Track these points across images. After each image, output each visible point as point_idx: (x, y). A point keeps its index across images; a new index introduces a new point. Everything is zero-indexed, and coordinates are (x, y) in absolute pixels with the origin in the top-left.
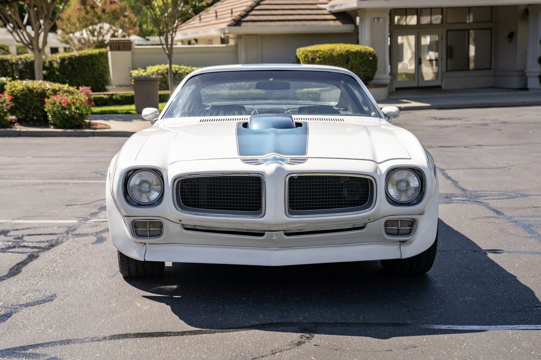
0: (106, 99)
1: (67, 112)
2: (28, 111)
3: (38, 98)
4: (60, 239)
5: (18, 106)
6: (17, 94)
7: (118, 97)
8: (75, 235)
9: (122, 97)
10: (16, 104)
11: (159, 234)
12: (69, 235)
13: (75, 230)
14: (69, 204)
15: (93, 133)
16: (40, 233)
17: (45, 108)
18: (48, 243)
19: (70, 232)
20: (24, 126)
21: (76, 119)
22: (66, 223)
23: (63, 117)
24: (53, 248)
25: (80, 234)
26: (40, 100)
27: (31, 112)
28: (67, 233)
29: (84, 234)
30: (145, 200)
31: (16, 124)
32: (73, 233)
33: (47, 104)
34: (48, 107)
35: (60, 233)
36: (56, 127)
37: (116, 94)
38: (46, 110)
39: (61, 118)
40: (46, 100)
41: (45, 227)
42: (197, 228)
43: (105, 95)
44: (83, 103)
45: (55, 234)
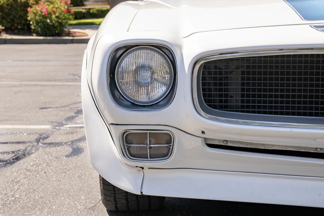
0: (84, 13)
1: (48, 21)
2: (13, 20)
3: (22, 8)
4: (28, 149)
5: (4, 16)
6: (3, 4)
7: (95, 11)
8: (46, 144)
9: (98, 11)
10: (3, 14)
11: (166, 155)
12: (40, 144)
13: (47, 137)
14: (44, 107)
15: (72, 40)
16: (5, 141)
17: (28, 17)
18: (13, 155)
19: (41, 141)
20: (10, 34)
21: (56, 27)
22: (37, 129)
23: (44, 25)
24: (18, 162)
25: (52, 143)
26: (23, 10)
27: (16, 21)
28: (38, 141)
29: (58, 143)
30: (143, 98)
31: (2, 33)
32: (45, 141)
33: (29, 12)
34: (30, 17)
35: (29, 142)
36: (38, 34)
37: (93, 8)
38: (29, 18)
39: (43, 26)
40: (29, 9)
41: (13, 133)
42: (230, 144)
43: (83, 9)
44: (63, 12)
45: (24, 142)
